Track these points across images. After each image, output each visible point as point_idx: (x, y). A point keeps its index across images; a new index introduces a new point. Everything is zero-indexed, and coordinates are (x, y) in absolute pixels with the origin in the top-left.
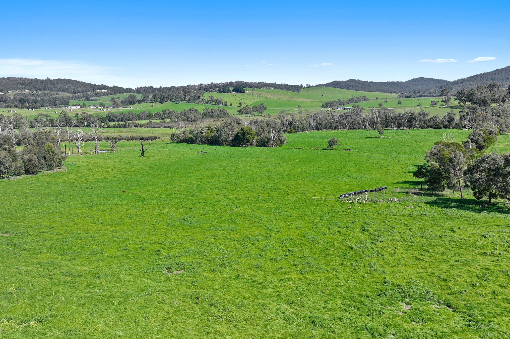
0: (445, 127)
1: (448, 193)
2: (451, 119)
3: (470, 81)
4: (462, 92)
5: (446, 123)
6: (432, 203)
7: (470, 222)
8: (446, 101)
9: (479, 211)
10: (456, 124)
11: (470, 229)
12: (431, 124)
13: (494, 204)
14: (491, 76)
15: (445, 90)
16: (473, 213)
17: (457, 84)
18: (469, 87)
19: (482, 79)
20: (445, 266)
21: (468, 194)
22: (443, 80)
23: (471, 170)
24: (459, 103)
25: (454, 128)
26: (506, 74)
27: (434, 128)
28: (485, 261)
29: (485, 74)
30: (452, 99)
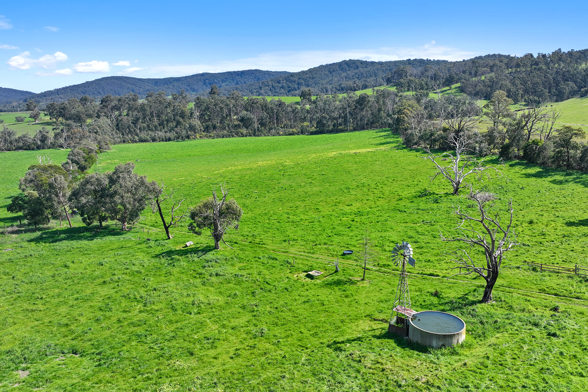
0: (39, 148)
1: (54, 225)
2: (44, 139)
3: (60, 93)
4: (52, 106)
5: (39, 143)
6: (37, 240)
7: (83, 252)
8: (35, 117)
9: (91, 238)
10: (51, 143)
11: (85, 260)
12: (21, 144)
13: (107, 227)
14: (81, 89)
15: (31, 103)
16: (86, 242)
17: (45, 96)
18: (59, 101)
19: (72, 92)
20: (63, 310)
21: (77, 222)
22: (27, 92)
23: (75, 195)
24: (50, 119)
25: (50, 148)
26: (97, 87)
27: (25, 150)
28: (105, 291)
29: (74, 86)
30: (42, 115)
